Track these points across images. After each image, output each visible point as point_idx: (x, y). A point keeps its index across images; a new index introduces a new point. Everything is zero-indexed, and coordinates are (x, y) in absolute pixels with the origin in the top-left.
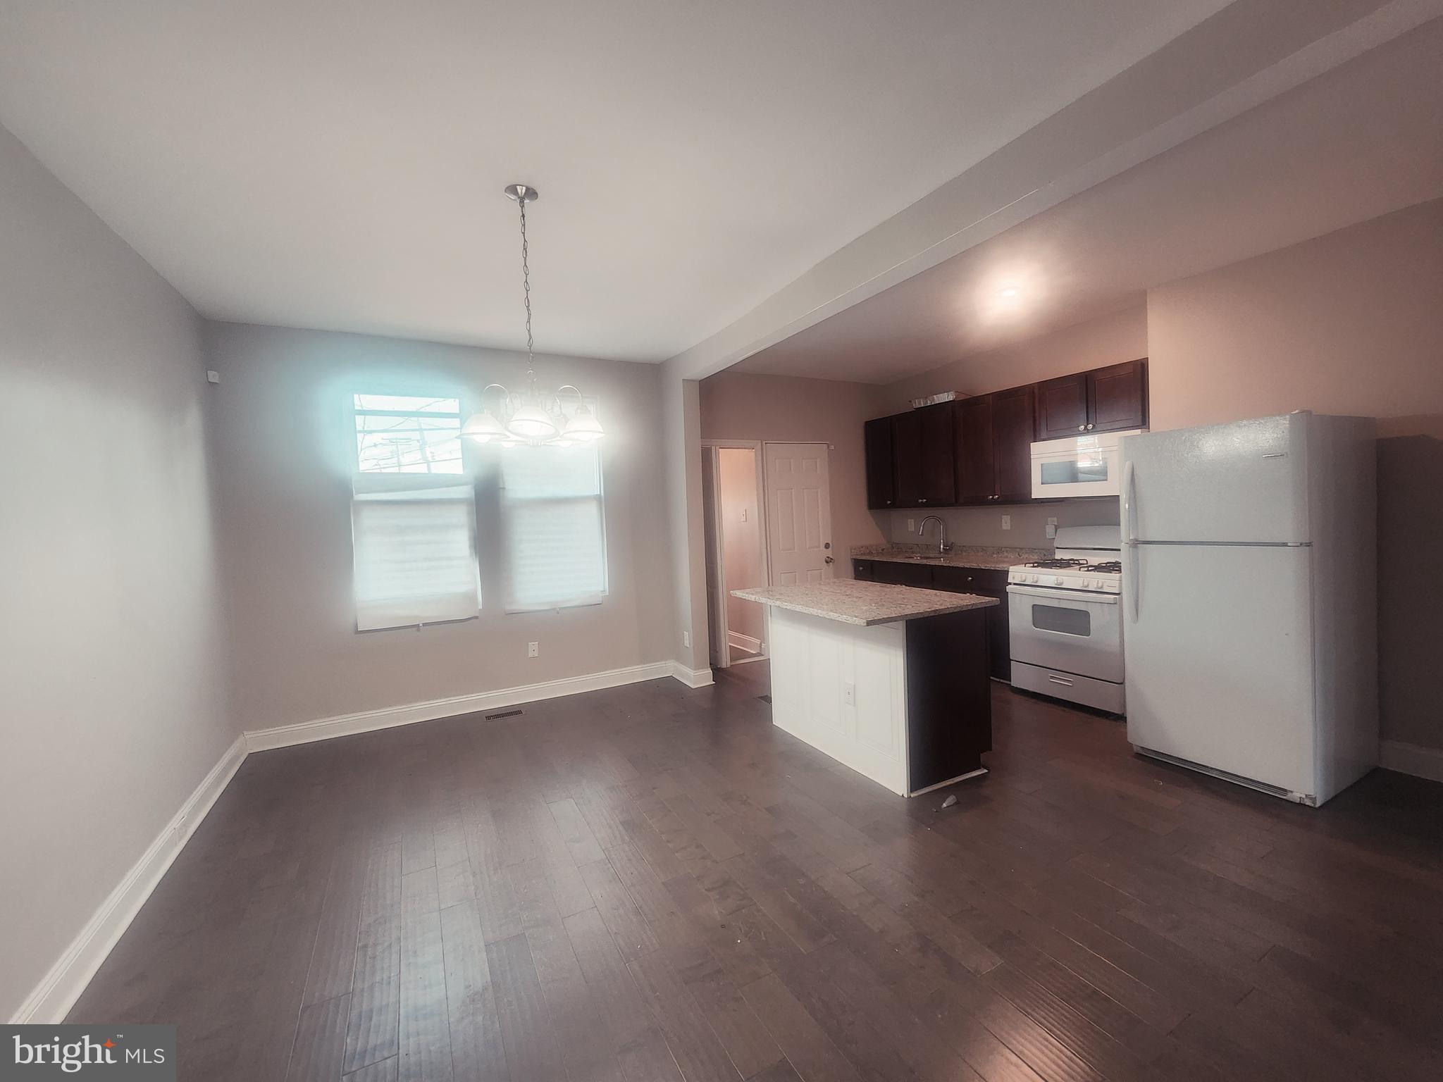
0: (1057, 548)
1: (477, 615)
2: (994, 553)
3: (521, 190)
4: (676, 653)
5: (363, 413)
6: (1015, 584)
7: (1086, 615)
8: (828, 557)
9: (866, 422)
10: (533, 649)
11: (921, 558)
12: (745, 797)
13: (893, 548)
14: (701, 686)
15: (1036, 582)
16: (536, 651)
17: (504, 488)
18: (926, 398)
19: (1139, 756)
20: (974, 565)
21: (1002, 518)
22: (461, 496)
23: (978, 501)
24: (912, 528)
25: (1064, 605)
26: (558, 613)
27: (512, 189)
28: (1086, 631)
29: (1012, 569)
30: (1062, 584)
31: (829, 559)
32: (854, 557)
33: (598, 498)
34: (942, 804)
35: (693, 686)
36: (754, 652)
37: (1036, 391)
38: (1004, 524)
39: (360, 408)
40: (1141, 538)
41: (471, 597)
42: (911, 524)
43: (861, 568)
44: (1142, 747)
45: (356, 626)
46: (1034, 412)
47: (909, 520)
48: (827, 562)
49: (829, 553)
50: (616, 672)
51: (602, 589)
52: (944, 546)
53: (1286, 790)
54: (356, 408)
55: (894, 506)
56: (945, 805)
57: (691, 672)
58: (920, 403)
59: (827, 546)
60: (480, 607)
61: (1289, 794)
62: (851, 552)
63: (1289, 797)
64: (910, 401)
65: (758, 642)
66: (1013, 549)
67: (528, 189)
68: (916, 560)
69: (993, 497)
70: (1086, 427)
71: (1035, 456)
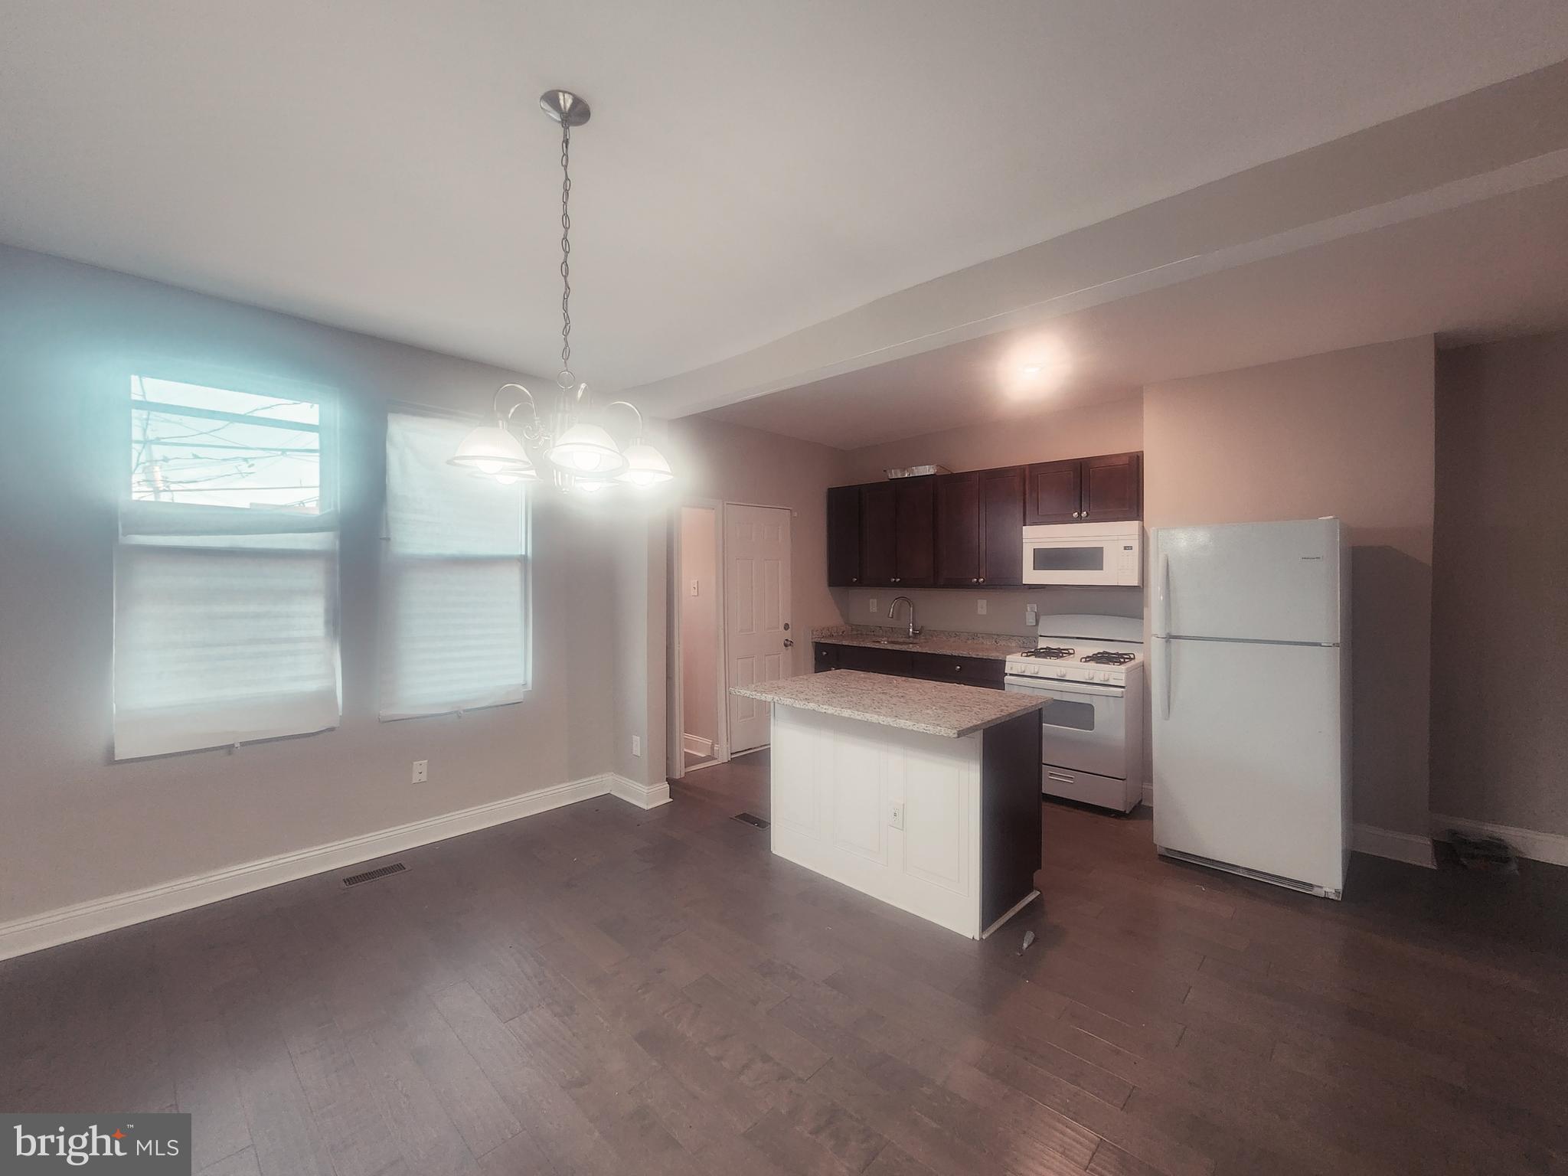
0: (1041, 636)
1: (335, 726)
2: (968, 639)
3: (566, 102)
4: (621, 765)
5: (144, 405)
6: (1011, 675)
7: (1090, 708)
8: (787, 640)
9: (829, 489)
10: (420, 770)
11: (889, 642)
12: (789, 967)
13: (852, 630)
14: (653, 806)
15: (1037, 673)
16: (425, 774)
17: (388, 539)
18: (904, 469)
19: (1162, 857)
20: (965, 654)
21: (977, 602)
22: (317, 547)
23: (959, 582)
24: (874, 608)
25: (1066, 698)
26: (460, 717)
27: (551, 98)
28: (1090, 726)
29: (1009, 658)
30: (1064, 676)
31: (789, 643)
32: (816, 640)
33: (523, 560)
34: (1022, 946)
35: (646, 807)
36: (703, 756)
37: (1027, 472)
38: (979, 609)
39: (140, 398)
40: (1174, 633)
41: (327, 696)
42: (873, 605)
43: (825, 653)
44: (1167, 849)
45: (110, 750)
46: (1025, 494)
47: (871, 600)
48: (786, 645)
49: (788, 635)
50: (535, 794)
51: (522, 682)
52: (914, 630)
53: (1311, 885)
54: (134, 397)
55: (861, 583)
56: (1025, 945)
57: (642, 789)
58: (896, 473)
59: (786, 627)
60: (341, 714)
61: (1316, 889)
62: (812, 633)
63: (1316, 892)
64: (885, 471)
65: (709, 742)
66: (990, 635)
67: (577, 101)
68: (885, 644)
69: (978, 581)
70: (1080, 514)
71: (1027, 541)
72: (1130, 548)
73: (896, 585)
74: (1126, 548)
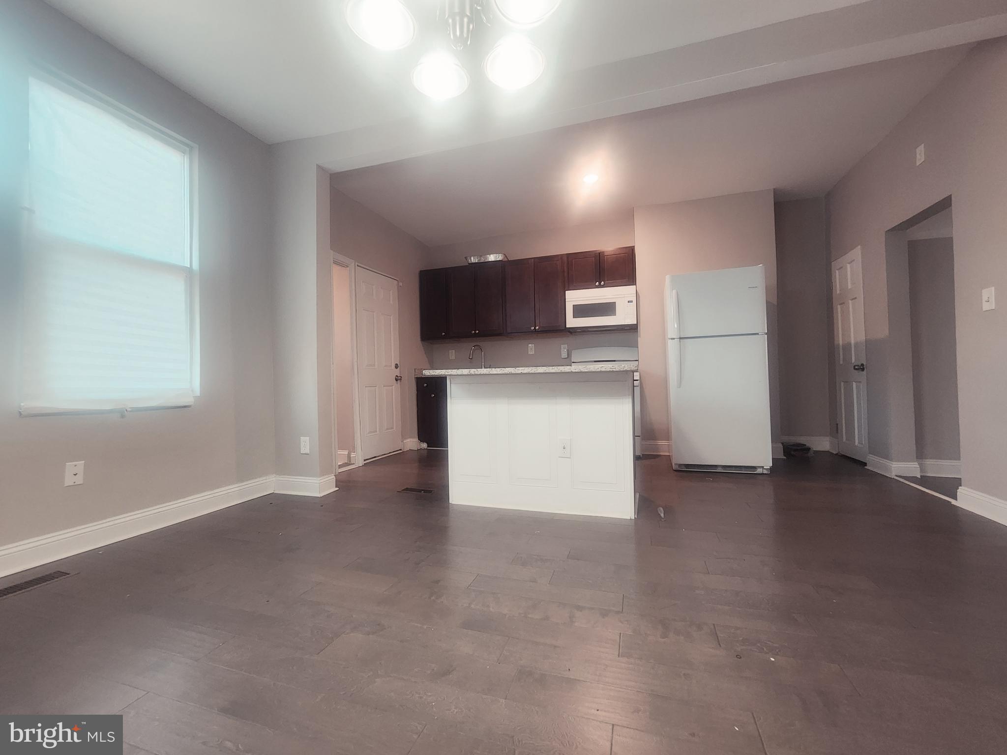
8: (397, 375)
9: (420, 271)
10: (74, 472)
14: (326, 494)
16: (79, 475)
19: (676, 471)
21: (527, 347)
24: (452, 357)
26: (123, 417)
31: (398, 378)
32: (417, 376)
34: (661, 515)
35: (319, 495)
37: (565, 258)
38: (529, 350)
42: (452, 355)
46: (564, 272)
48: (396, 380)
49: (397, 372)
51: (189, 387)
55: (448, 336)
57: (314, 481)
58: (474, 259)
59: (397, 366)
61: (759, 469)
62: (415, 372)
63: (758, 471)
64: (467, 257)
69: (535, 328)
70: (600, 283)
71: (569, 300)
72: (632, 302)
73: (475, 335)
74: (628, 302)
